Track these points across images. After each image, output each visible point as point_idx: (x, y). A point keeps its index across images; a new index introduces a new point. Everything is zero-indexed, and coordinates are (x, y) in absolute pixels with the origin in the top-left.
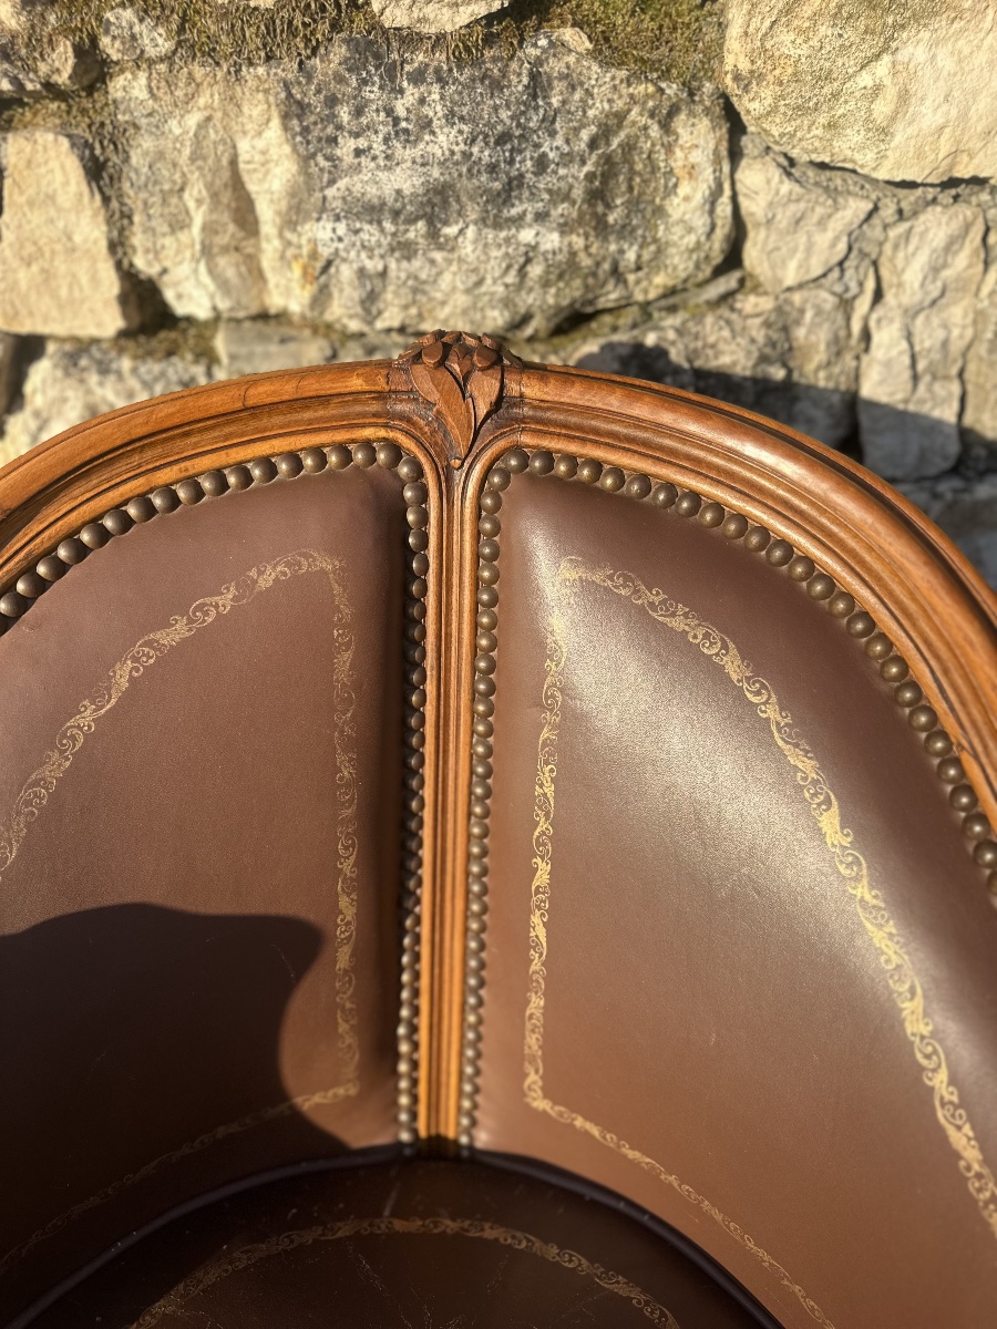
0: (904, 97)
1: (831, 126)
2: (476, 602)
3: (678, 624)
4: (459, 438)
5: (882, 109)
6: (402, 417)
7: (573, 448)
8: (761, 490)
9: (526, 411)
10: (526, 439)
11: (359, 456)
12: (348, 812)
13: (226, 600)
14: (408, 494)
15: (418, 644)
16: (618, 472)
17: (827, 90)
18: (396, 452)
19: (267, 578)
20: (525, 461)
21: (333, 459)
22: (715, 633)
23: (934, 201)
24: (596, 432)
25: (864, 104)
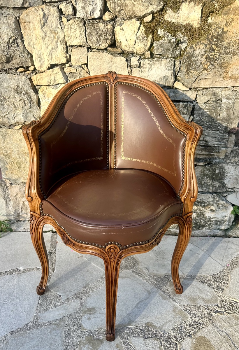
3: (135, 96)
4: (112, 81)
6: (106, 79)
7: (124, 81)
8: (142, 83)
9: (119, 78)
10: (119, 81)
11: (102, 83)
12: (102, 120)
13: (90, 95)
14: (107, 87)
16: (128, 83)
18: (106, 83)
19: (94, 94)
20: (119, 83)
21: (100, 83)
22: (138, 96)
24: (126, 80)
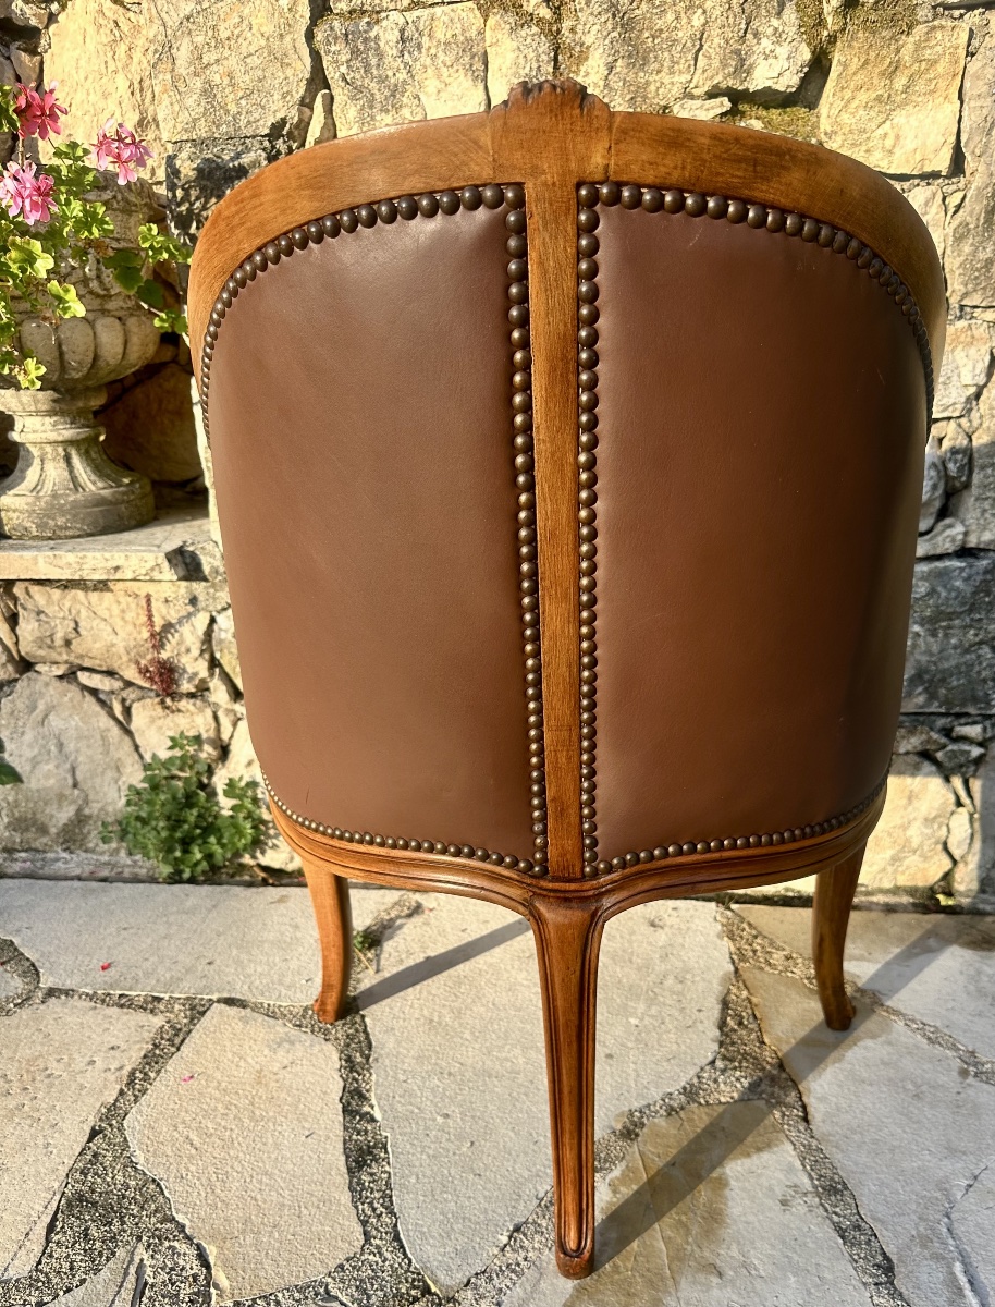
0: (898, 137)
1: (867, 151)
5: (889, 142)
17: (865, 136)
23: (918, 185)
25: (881, 141)
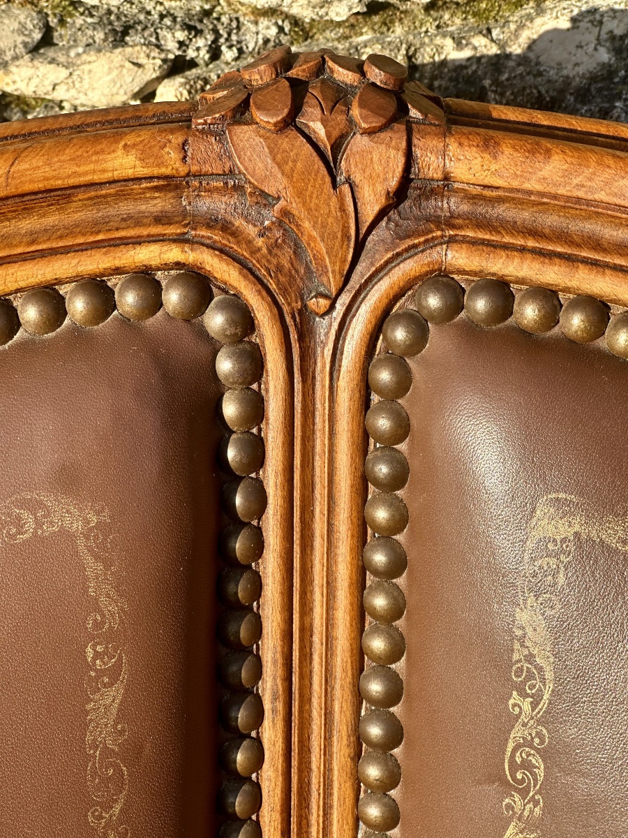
2: (362, 568)
4: (325, 258)
6: (212, 222)
7: (552, 274)
9: (453, 204)
10: (458, 258)
11: (129, 299)
14: (225, 365)
15: (248, 652)
18: (202, 287)
20: (456, 299)
21: (78, 306)
24: (596, 244)
